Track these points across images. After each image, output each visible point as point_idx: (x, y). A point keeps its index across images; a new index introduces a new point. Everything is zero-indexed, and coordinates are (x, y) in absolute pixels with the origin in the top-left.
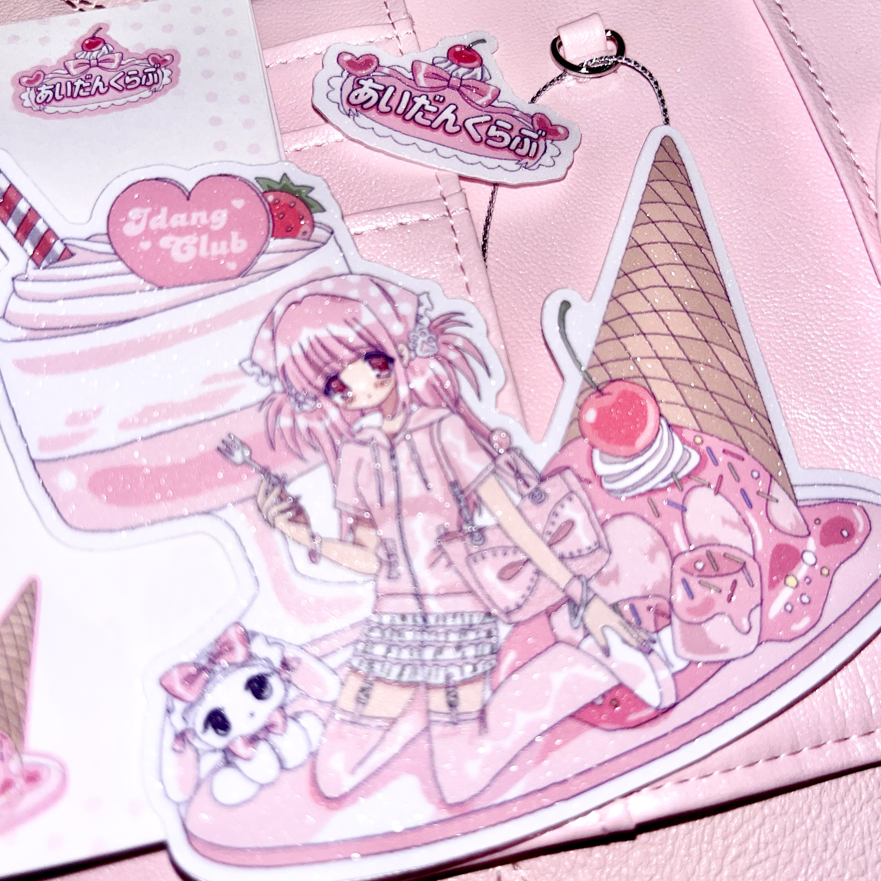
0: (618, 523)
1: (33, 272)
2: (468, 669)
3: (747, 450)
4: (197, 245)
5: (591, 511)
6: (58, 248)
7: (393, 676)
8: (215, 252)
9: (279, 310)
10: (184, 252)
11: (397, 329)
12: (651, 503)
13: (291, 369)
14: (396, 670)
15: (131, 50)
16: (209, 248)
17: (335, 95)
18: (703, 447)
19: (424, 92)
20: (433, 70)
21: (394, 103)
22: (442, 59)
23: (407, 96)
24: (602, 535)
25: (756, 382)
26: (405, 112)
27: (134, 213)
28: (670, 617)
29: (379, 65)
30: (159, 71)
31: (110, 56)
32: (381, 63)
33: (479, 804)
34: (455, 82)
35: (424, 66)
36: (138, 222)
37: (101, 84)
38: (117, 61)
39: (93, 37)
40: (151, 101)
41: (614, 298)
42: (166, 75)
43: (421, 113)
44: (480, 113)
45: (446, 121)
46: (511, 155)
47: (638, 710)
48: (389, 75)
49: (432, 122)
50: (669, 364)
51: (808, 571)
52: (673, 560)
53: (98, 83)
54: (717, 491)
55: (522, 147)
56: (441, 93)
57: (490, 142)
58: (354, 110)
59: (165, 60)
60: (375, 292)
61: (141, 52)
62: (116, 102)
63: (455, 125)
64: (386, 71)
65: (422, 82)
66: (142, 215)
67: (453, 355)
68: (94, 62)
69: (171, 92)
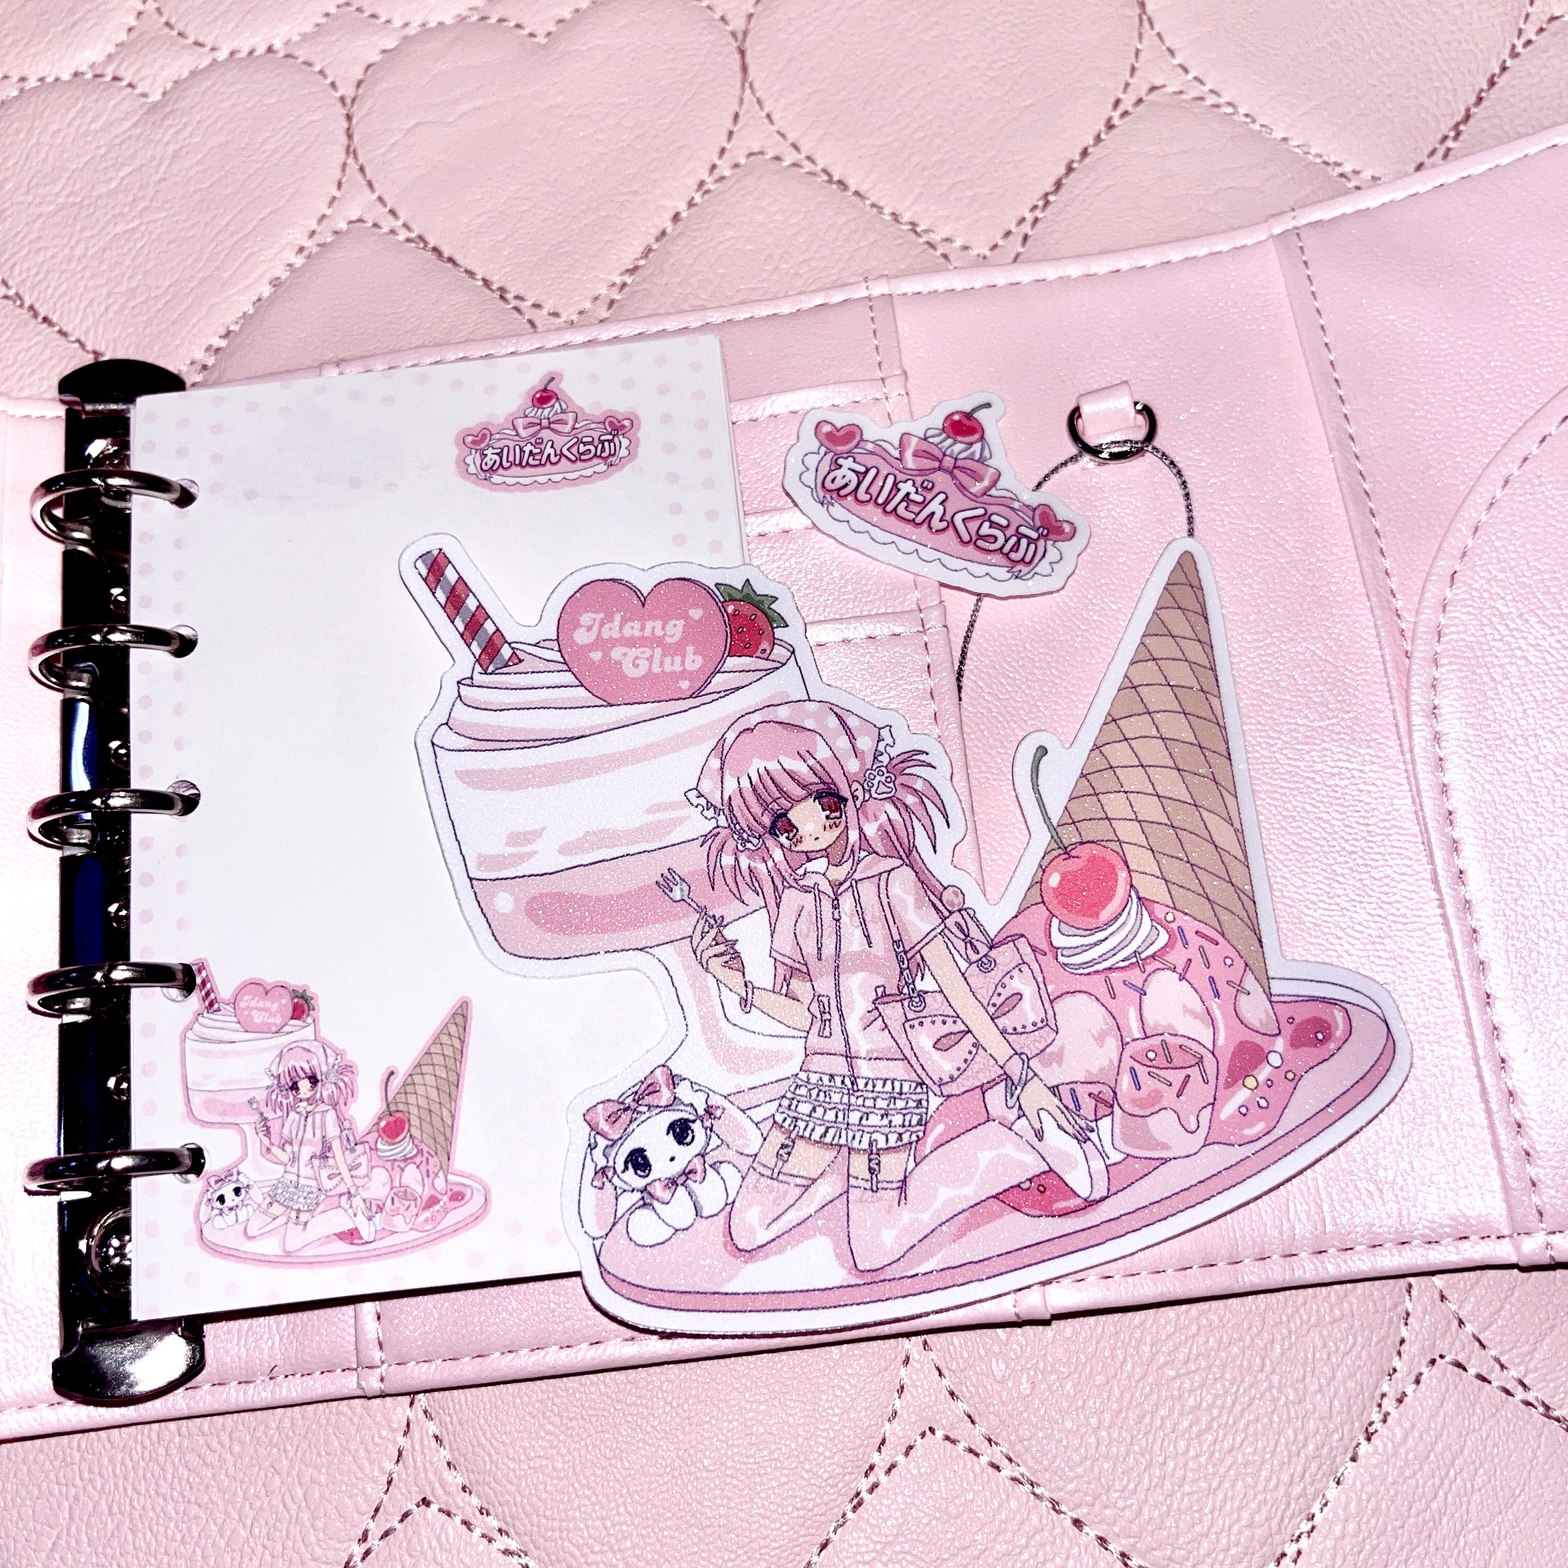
0: (1068, 999)
1: (479, 678)
2: (893, 1138)
3: (1223, 935)
4: (650, 659)
5: (1042, 985)
6: (506, 652)
7: (816, 1136)
8: (668, 668)
9: (730, 737)
10: (636, 666)
11: (853, 766)
12: (1107, 981)
13: (737, 802)
14: (820, 1130)
15: (587, 411)
16: (662, 664)
17: (809, 478)
18: (1174, 926)
19: (911, 475)
20: (925, 446)
21: (874, 490)
22: (937, 432)
23: (891, 479)
24: (1050, 1012)
25: (1246, 857)
26: (887, 502)
27: (586, 619)
28: (1112, 1106)
29: (862, 440)
30: (616, 440)
31: (563, 416)
32: (865, 437)
33: (888, 1274)
34: (948, 462)
35: (914, 441)
36: (589, 628)
37: (552, 451)
38: (571, 423)
39: (545, 390)
40: (607, 477)
41: (1096, 747)
42: (624, 446)
43: (904, 504)
44: (973, 505)
45: (933, 514)
46: (1004, 561)
47: (1066, 1198)
48: (872, 453)
49: (917, 515)
50: (1148, 828)
51: (1271, 1073)
52: (1124, 1045)
53: (549, 450)
54: (1182, 977)
55: (1017, 551)
56: (931, 477)
57: (980, 543)
58: (828, 497)
59: (624, 427)
60: (833, 722)
61: (598, 413)
62: (570, 476)
63: (941, 520)
64: (870, 447)
65: (910, 462)
66: (594, 620)
67: (910, 800)
68: (545, 423)
69: (629, 467)
